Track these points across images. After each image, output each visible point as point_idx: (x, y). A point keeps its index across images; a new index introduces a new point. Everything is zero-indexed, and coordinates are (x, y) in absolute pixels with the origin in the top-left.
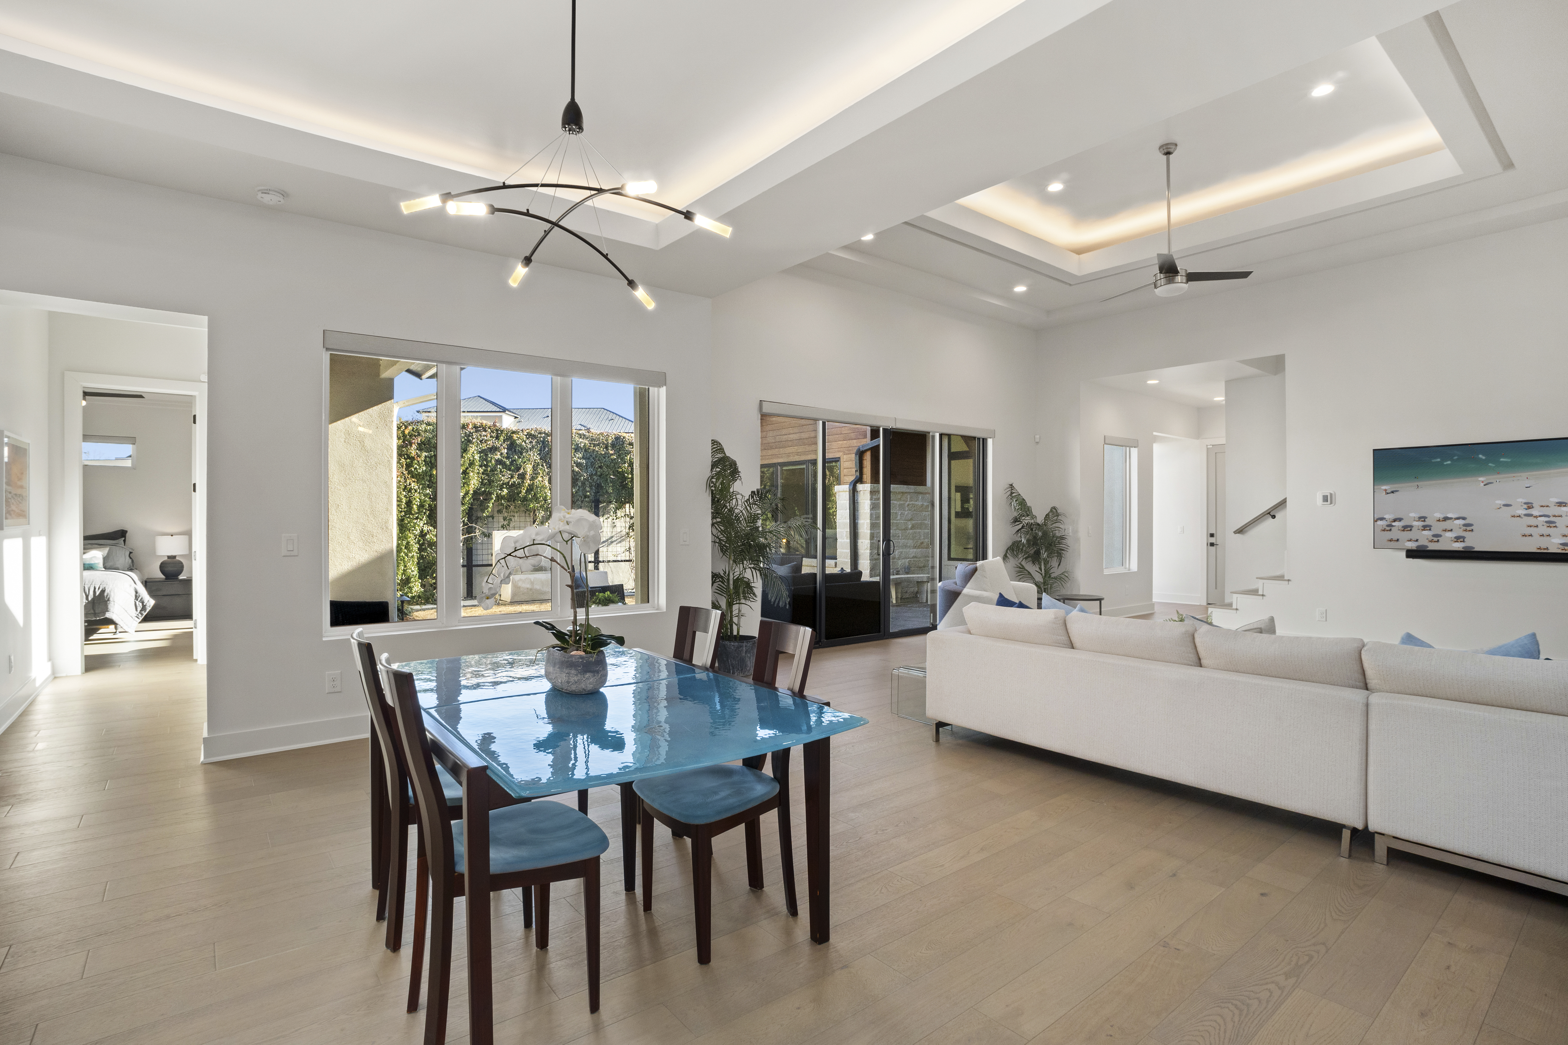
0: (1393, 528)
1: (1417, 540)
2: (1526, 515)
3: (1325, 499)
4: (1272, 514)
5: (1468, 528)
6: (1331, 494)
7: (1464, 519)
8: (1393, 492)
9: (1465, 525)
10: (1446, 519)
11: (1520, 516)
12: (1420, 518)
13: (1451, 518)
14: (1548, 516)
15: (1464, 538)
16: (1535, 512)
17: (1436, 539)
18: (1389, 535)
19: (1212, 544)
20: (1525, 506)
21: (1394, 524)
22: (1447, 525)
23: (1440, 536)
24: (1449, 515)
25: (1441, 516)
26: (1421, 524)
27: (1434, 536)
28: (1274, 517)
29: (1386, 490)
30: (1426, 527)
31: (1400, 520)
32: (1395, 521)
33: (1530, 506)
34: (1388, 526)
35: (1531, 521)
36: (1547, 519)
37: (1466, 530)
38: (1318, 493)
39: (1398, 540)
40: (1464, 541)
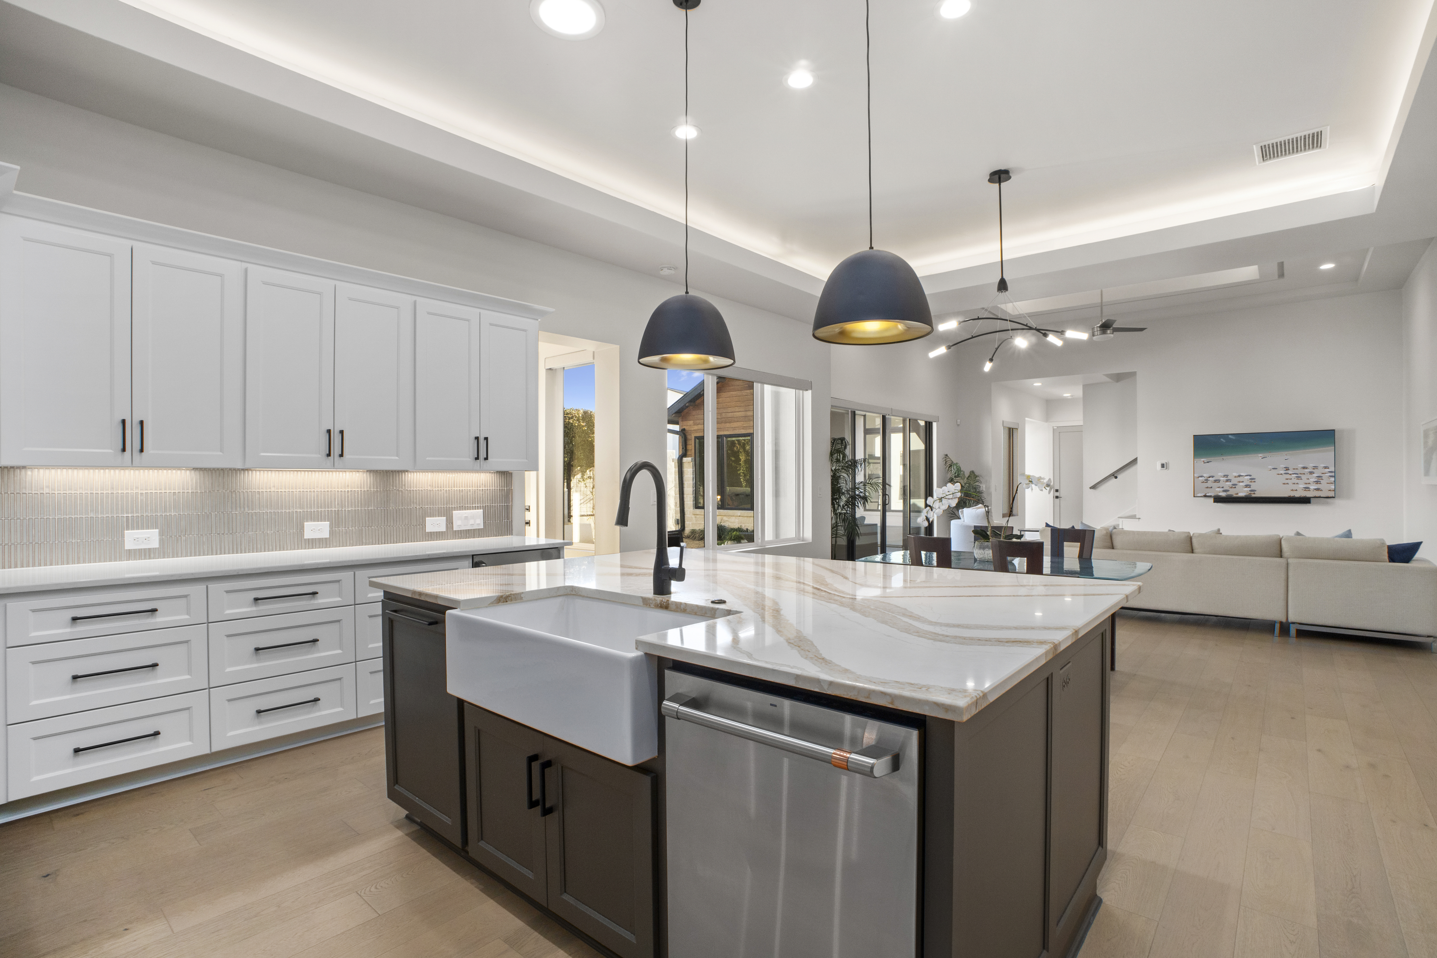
0: (1208, 481)
1: (1223, 487)
2: (1285, 473)
3: (1163, 466)
4: (1115, 475)
5: (1253, 481)
6: (1166, 463)
7: (1250, 476)
8: (1208, 462)
9: (1250, 479)
10: (1240, 476)
11: (1281, 474)
12: (1224, 476)
13: (1243, 476)
14: (1297, 474)
15: (1250, 485)
16: (1290, 472)
17: (1234, 486)
18: (1206, 485)
19: (1057, 497)
20: (1285, 469)
21: (1209, 479)
22: (1240, 479)
23: (1236, 485)
24: (1242, 474)
25: (1237, 475)
26: (1225, 479)
27: (1233, 485)
28: (1116, 477)
29: (1204, 461)
30: (1227, 481)
31: (1213, 477)
32: (1209, 477)
33: (1287, 469)
34: (1205, 480)
35: (1288, 476)
36: (1296, 475)
37: (1251, 482)
38: (1158, 463)
39: (1211, 487)
40: (1250, 487)
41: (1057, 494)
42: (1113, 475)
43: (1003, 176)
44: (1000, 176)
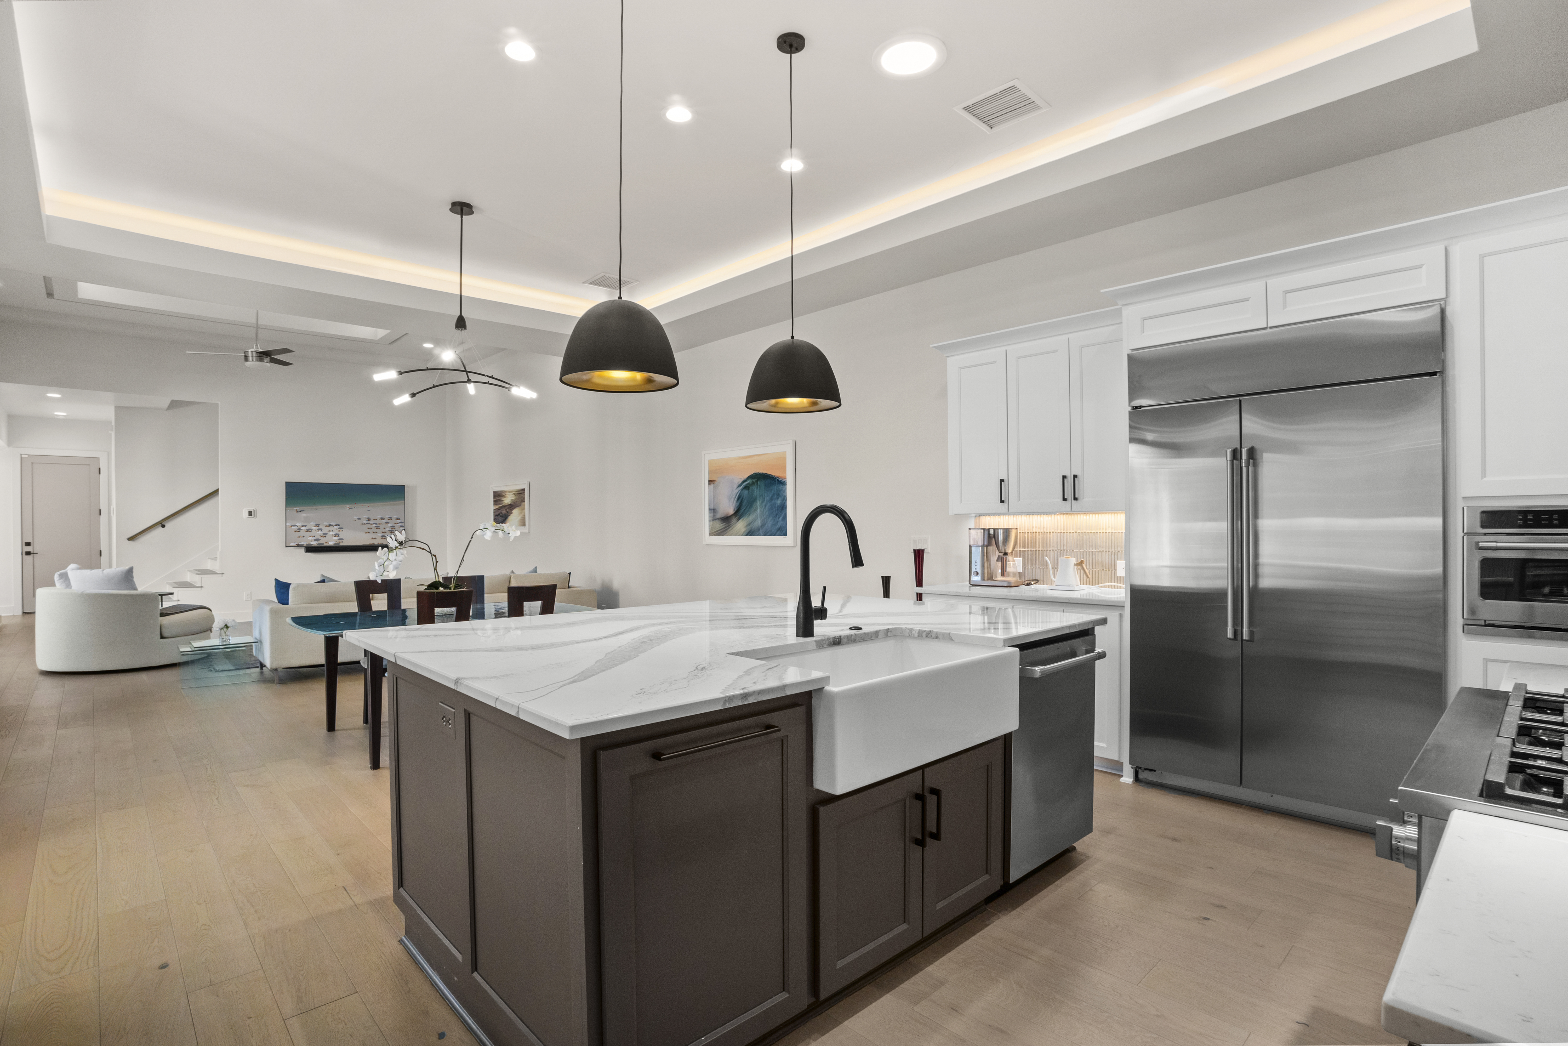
0: (301, 530)
1: (314, 536)
2: (367, 523)
3: (250, 513)
4: (163, 524)
5: (341, 530)
6: (254, 510)
7: (339, 525)
8: (301, 511)
9: (339, 528)
10: (330, 525)
11: (364, 524)
12: (316, 525)
13: (333, 525)
14: (377, 524)
15: (339, 534)
16: (371, 522)
17: (324, 535)
18: (299, 534)
19: (28, 553)
20: (367, 519)
21: (301, 528)
22: (330, 528)
23: (327, 534)
24: (331, 524)
25: (327, 524)
26: (316, 528)
27: (323, 534)
28: (163, 526)
29: (297, 510)
30: (319, 530)
31: (305, 526)
32: (302, 527)
33: (369, 519)
34: (298, 529)
35: (369, 526)
36: (376, 525)
37: (340, 531)
38: (244, 510)
39: (304, 537)
40: (338, 536)
41: (29, 549)
42: (161, 524)
43: (465, 209)
44: (462, 208)
